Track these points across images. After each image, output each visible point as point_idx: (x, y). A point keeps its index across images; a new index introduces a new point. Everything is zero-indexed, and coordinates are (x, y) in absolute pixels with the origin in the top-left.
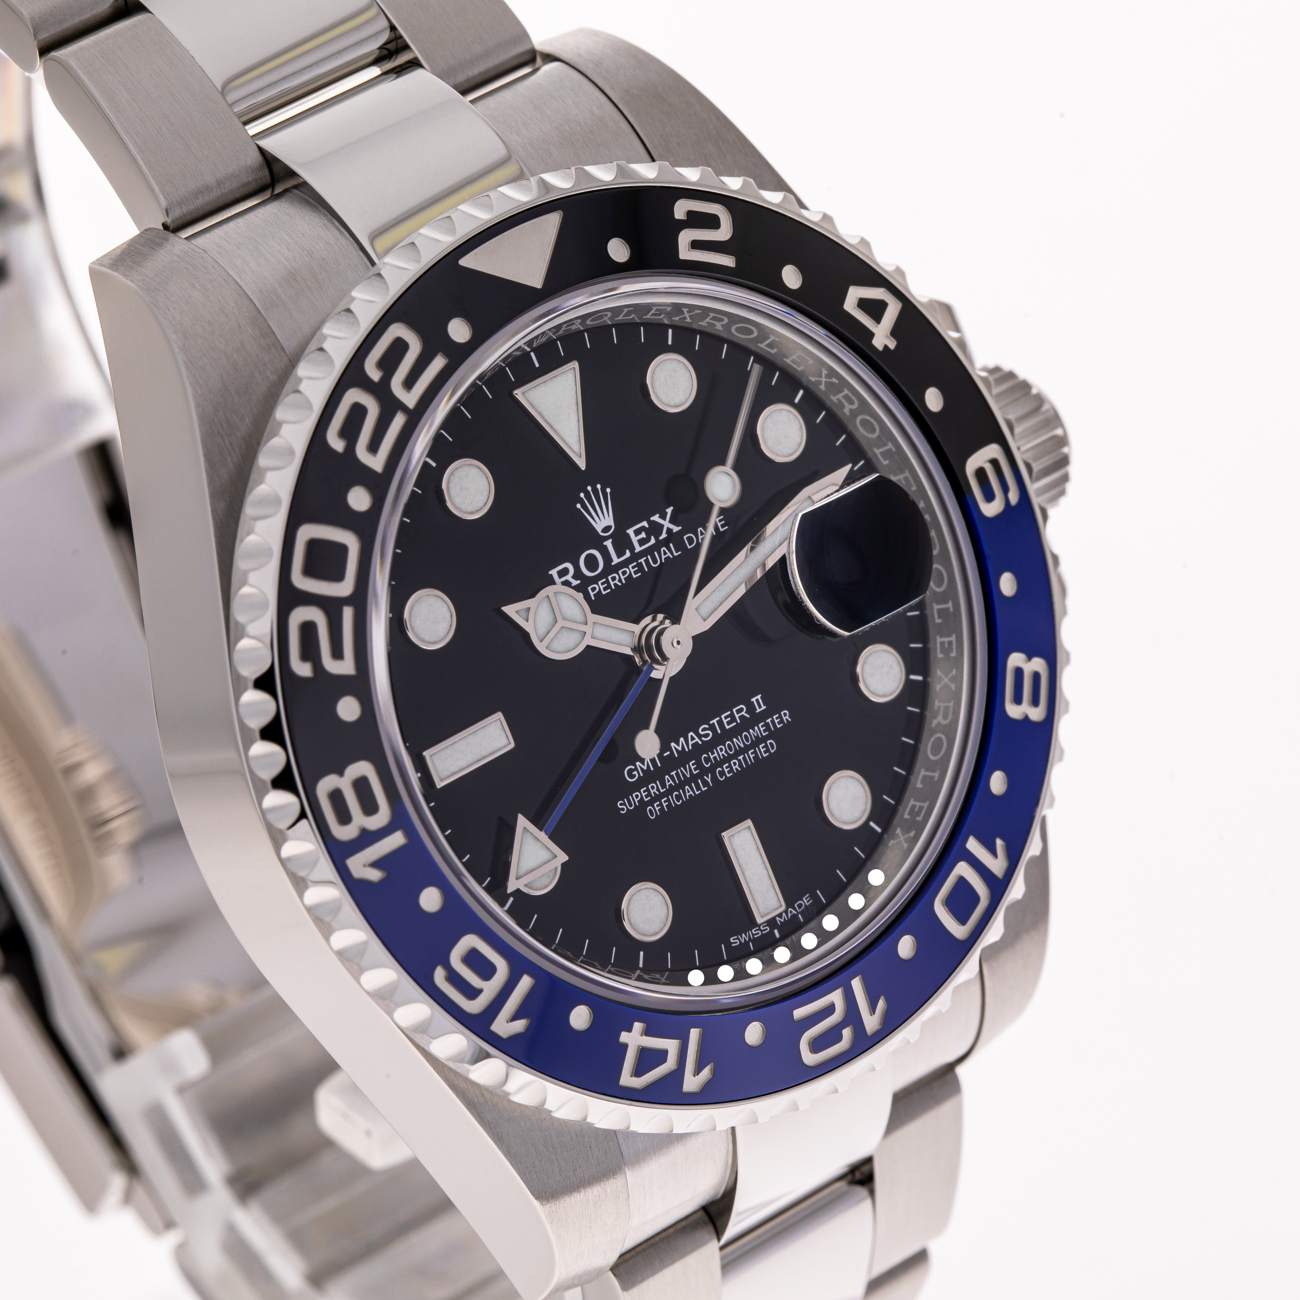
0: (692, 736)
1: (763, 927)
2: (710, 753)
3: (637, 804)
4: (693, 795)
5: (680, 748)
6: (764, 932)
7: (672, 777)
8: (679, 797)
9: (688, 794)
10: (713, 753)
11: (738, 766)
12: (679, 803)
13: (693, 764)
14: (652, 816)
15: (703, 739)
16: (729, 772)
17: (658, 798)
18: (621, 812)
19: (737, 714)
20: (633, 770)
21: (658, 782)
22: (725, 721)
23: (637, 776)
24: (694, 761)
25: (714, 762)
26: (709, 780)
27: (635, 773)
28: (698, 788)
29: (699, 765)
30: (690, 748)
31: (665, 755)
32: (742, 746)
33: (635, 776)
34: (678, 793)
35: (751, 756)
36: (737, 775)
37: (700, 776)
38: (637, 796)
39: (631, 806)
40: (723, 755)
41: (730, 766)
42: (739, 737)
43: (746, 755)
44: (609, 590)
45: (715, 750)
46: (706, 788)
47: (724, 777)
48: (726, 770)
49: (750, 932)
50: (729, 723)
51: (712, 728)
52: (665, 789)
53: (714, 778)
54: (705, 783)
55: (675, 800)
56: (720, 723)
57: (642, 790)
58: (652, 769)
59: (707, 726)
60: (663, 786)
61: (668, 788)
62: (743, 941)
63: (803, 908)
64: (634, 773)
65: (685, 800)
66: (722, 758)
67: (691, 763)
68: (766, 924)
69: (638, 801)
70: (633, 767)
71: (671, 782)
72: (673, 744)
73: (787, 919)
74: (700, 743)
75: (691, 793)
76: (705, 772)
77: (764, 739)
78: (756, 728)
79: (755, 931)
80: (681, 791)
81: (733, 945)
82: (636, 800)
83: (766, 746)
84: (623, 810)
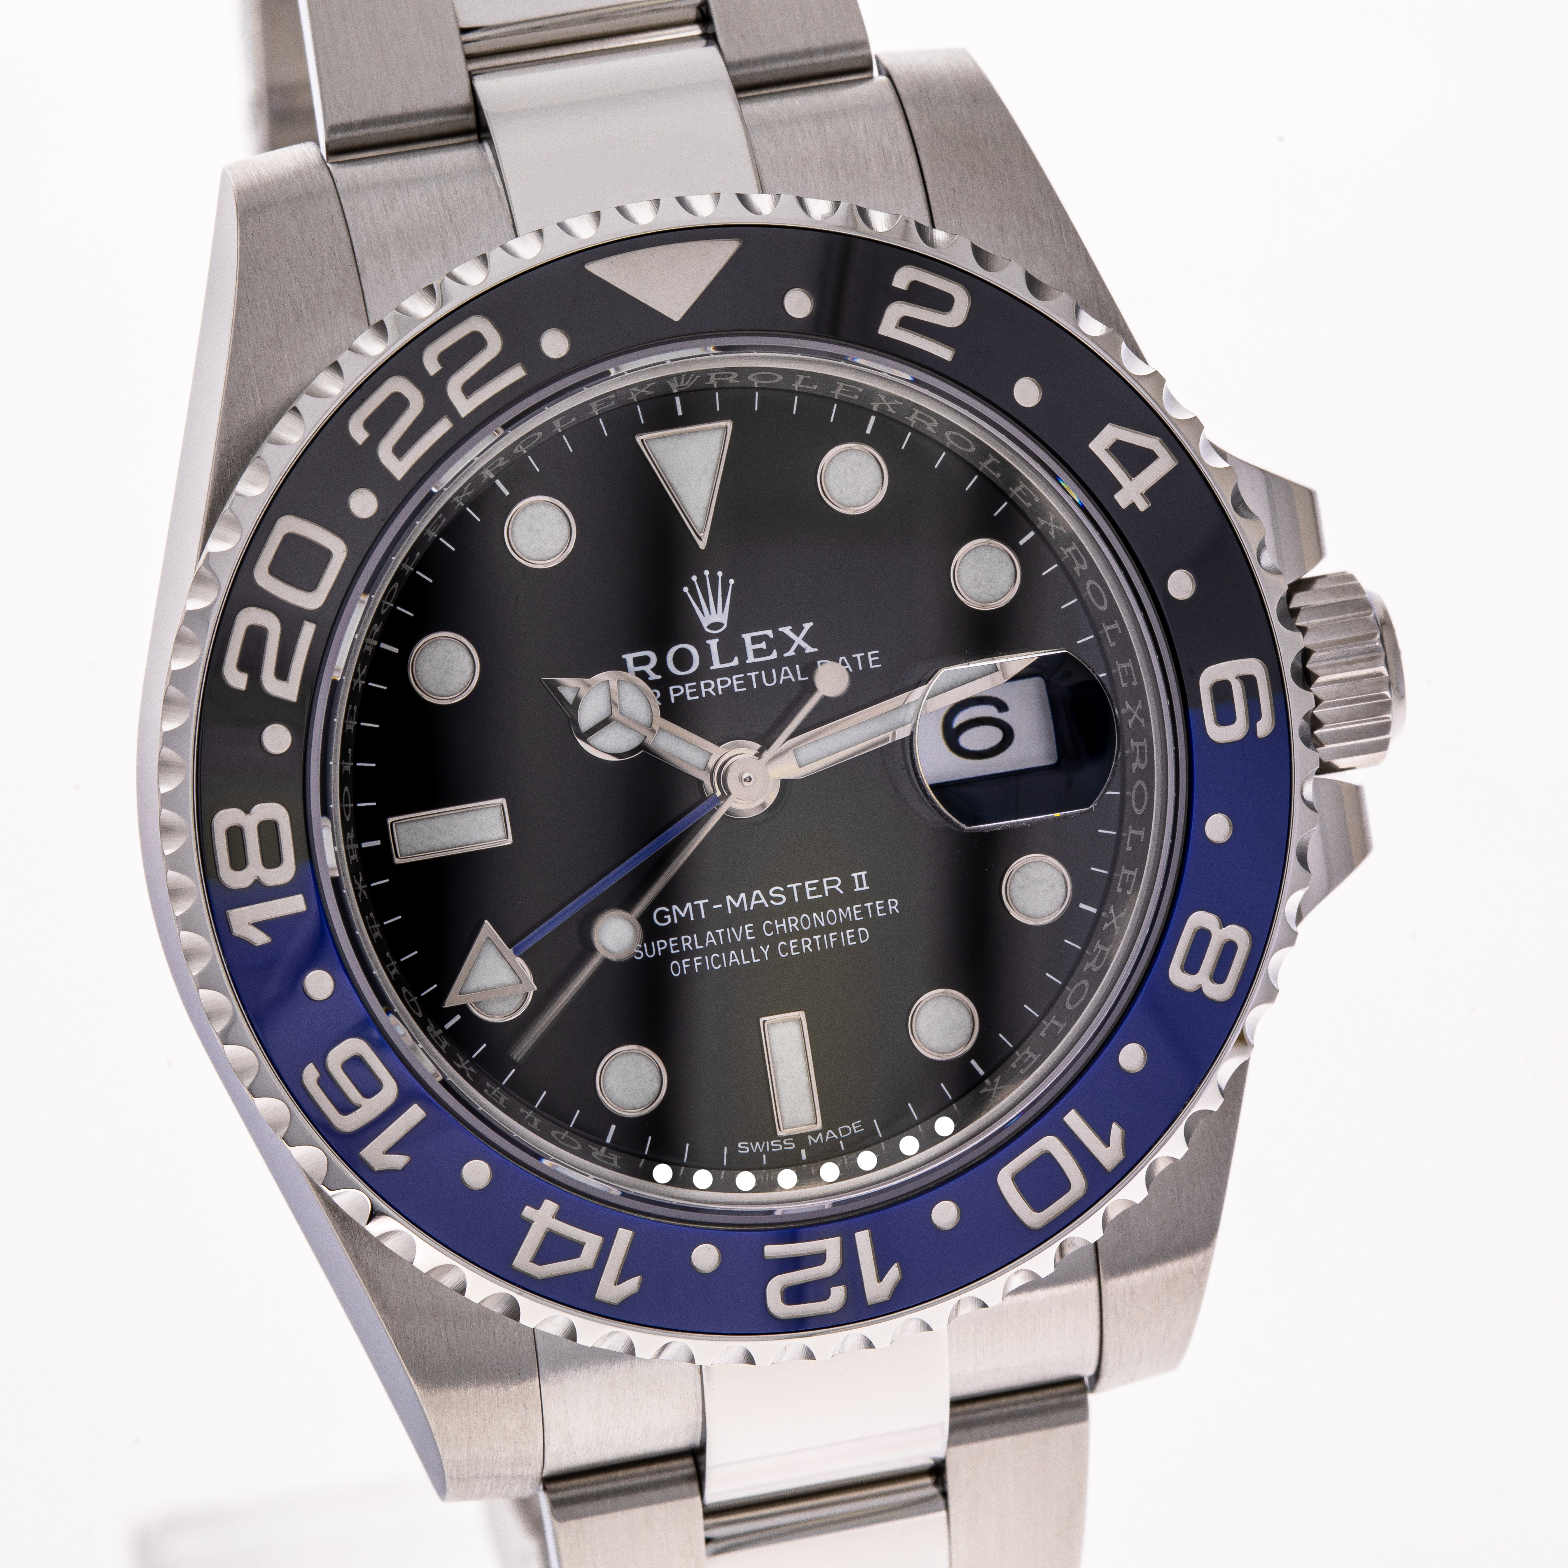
0: (757, 895)
1: (787, 1142)
2: (776, 921)
3: (660, 954)
4: (739, 964)
5: (737, 905)
6: (786, 1148)
7: (716, 936)
8: (718, 961)
9: (731, 961)
10: (780, 922)
11: (810, 946)
12: (716, 968)
14: (676, 972)
15: (772, 902)
16: (795, 951)
17: (690, 954)
18: (635, 957)
19: (828, 886)
20: (667, 913)
21: (695, 935)
22: (808, 890)
23: (670, 921)
24: (752, 925)
25: (778, 933)
26: (766, 952)
27: (668, 917)
28: (748, 957)
29: (757, 931)
30: (752, 908)
31: (715, 907)
32: (823, 924)
33: (666, 920)
34: (718, 956)
35: (832, 940)
36: (804, 957)
37: (755, 944)
38: (662, 945)
39: (650, 952)
40: (793, 927)
41: (799, 943)
42: (822, 913)
43: (825, 936)
45: (784, 920)
46: (759, 960)
47: (787, 954)
48: (792, 947)
49: (768, 1142)
50: (812, 893)
51: (789, 893)
52: (702, 947)
53: (773, 952)
54: (759, 954)
55: (712, 962)
56: (801, 890)
57: (671, 940)
58: (692, 919)
59: (782, 889)
60: (702, 941)
61: (707, 946)
62: (755, 1151)
63: (848, 1134)
64: (666, 917)
65: (725, 966)
66: (791, 931)
67: (746, 926)
68: (792, 1139)
69: (661, 951)
70: (667, 910)
71: (713, 940)
72: (729, 898)
73: (822, 1141)
74: (767, 905)
75: (737, 960)
76: (764, 941)
77: (855, 925)
78: (848, 908)
79: (774, 1143)
80: (723, 954)
81: (740, 1151)
82: (660, 949)
83: (855, 933)
84: (639, 955)
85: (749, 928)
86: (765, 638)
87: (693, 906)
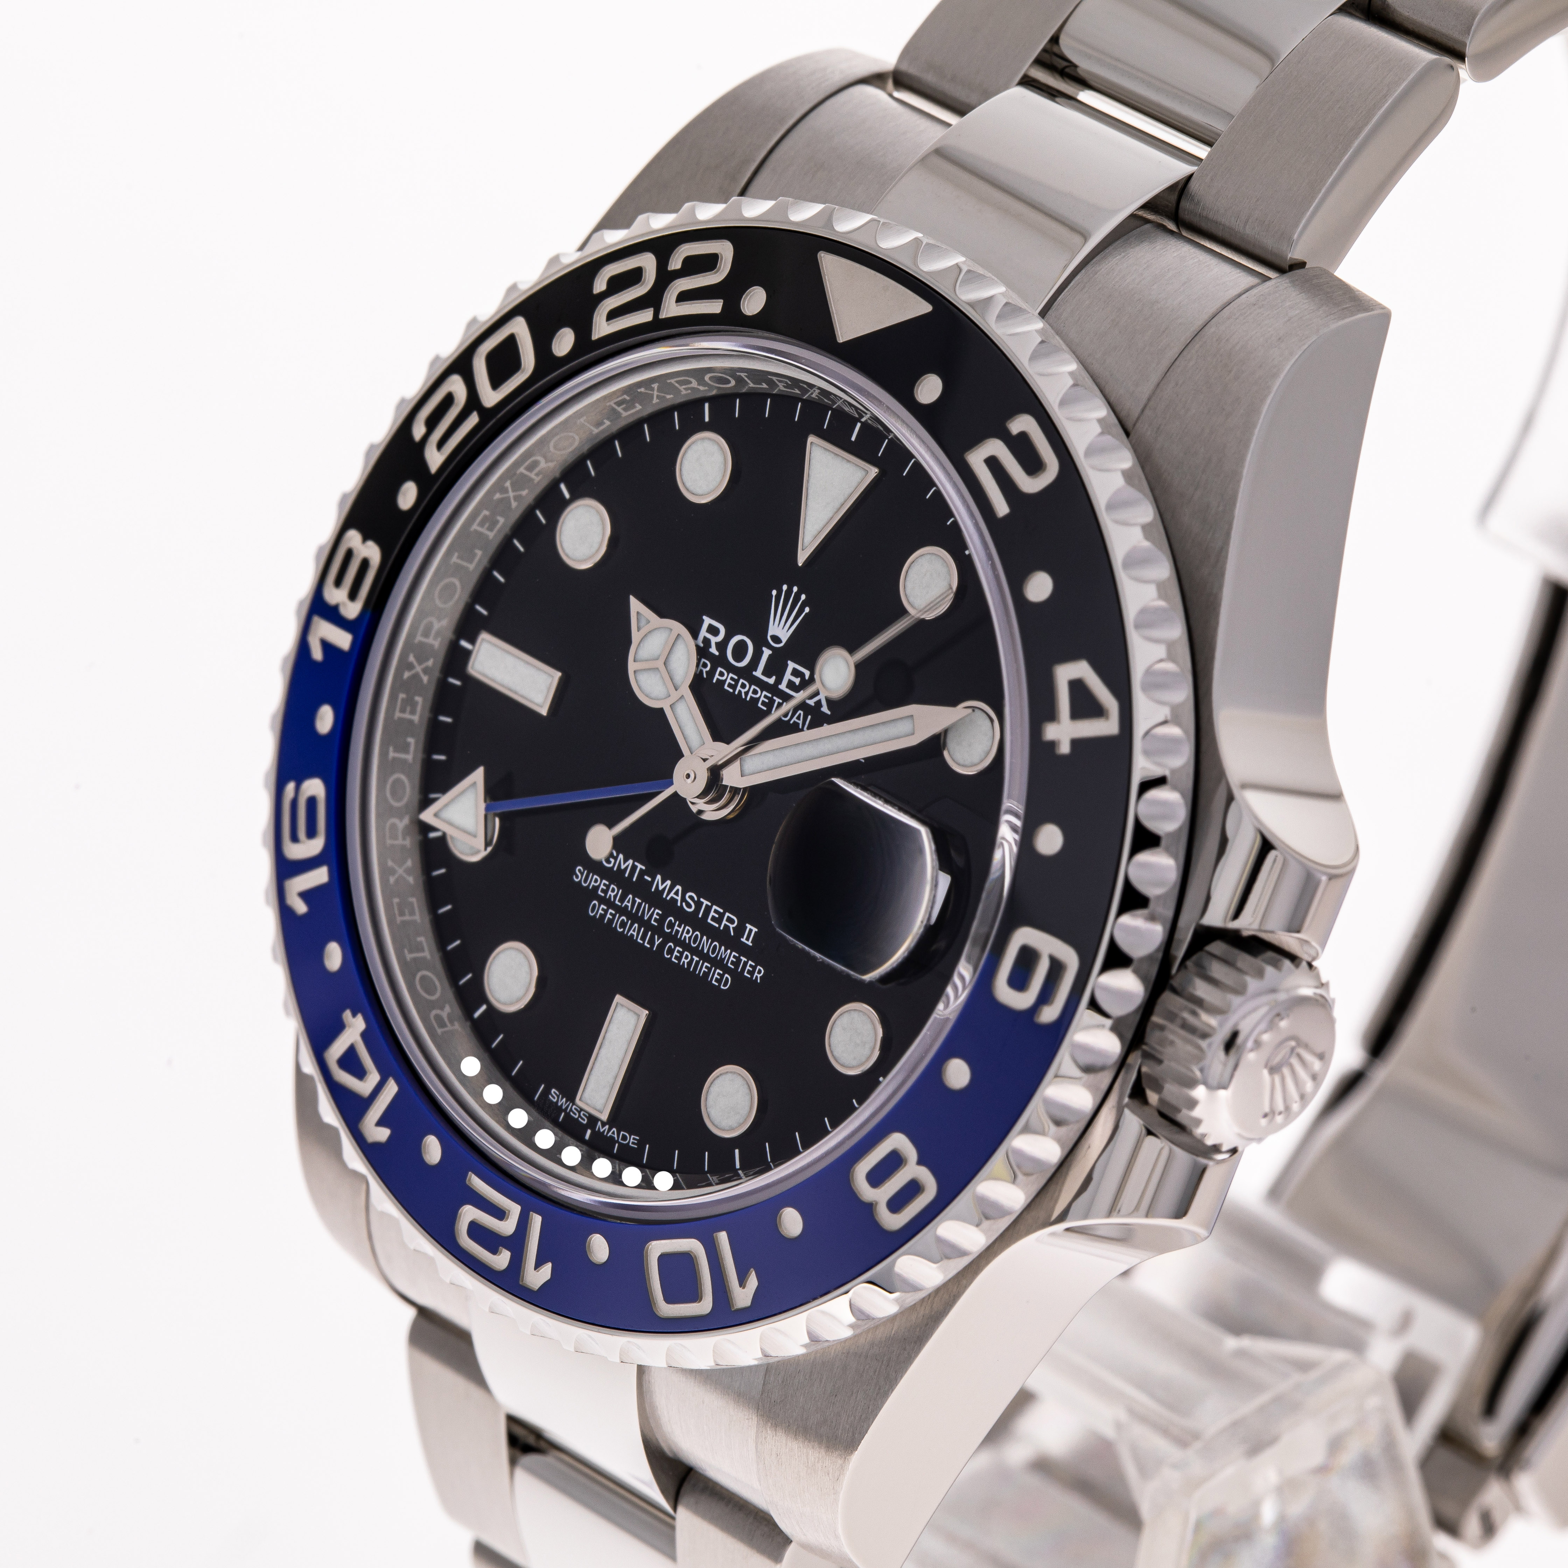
1: (583, 1114)
3: (590, 888)
4: (635, 938)
5: (661, 888)
6: (578, 1119)
7: (634, 902)
8: (623, 925)
9: (631, 932)
10: (679, 926)
11: (687, 963)
12: (618, 929)
14: (592, 912)
15: (684, 904)
16: (676, 957)
17: (610, 904)
18: (574, 877)
19: (726, 921)
20: (613, 857)
21: (621, 891)
22: (712, 913)
23: (611, 865)
24: (660, 912)
25: (673, 934)
26: (657, 943)
27: (612, 860)
28: (643, 938)
29: (661, 920)
30: (668, 898)
31: (646, 877)
32: (705, 952)
33: (610, 862)
34: (626, 921)
35: (704, 969)
36: (678, 968)
37: (654, 930)
38: (596, 881)
39: (585, 881)
40: (685, 937)
41: (681, 953)
42: (710, 940)
43: (701, 961)
44: (731, 691)
45: (683, 925)
46: (648, 946)
47: (669, 956)
48: (676, 953)
49: (570, 1104)
50: (713, 918)
51: (698, 905)
52: (620, 904)
53: (662, 946)
54: (652, 941)
55: (619, 922)
56: (708, 910)
57: (604, 881)
58: (627, 875)
59: (696, 898)
60: (622, 900)
62: (559, 1104)
63: (626, 1143)
67: (657, 911)
68: (587, 1115)
69: (593, 885)
70: (615, 854)
71: (629, 905)
72: (659, 877)
73: (605, 1134)
74: (679, 904)
75: (635, 934)
76: (662, 934)
77: (726, 969)
78: (729, 951)
79: (573, 1108)
80: (630, 922)
81: (550, 1096)
82: (593, 883)
83: (722, 976)
84: (577, 877)
85: (658, 914)
86: (801, 675)
87: (633, 864)
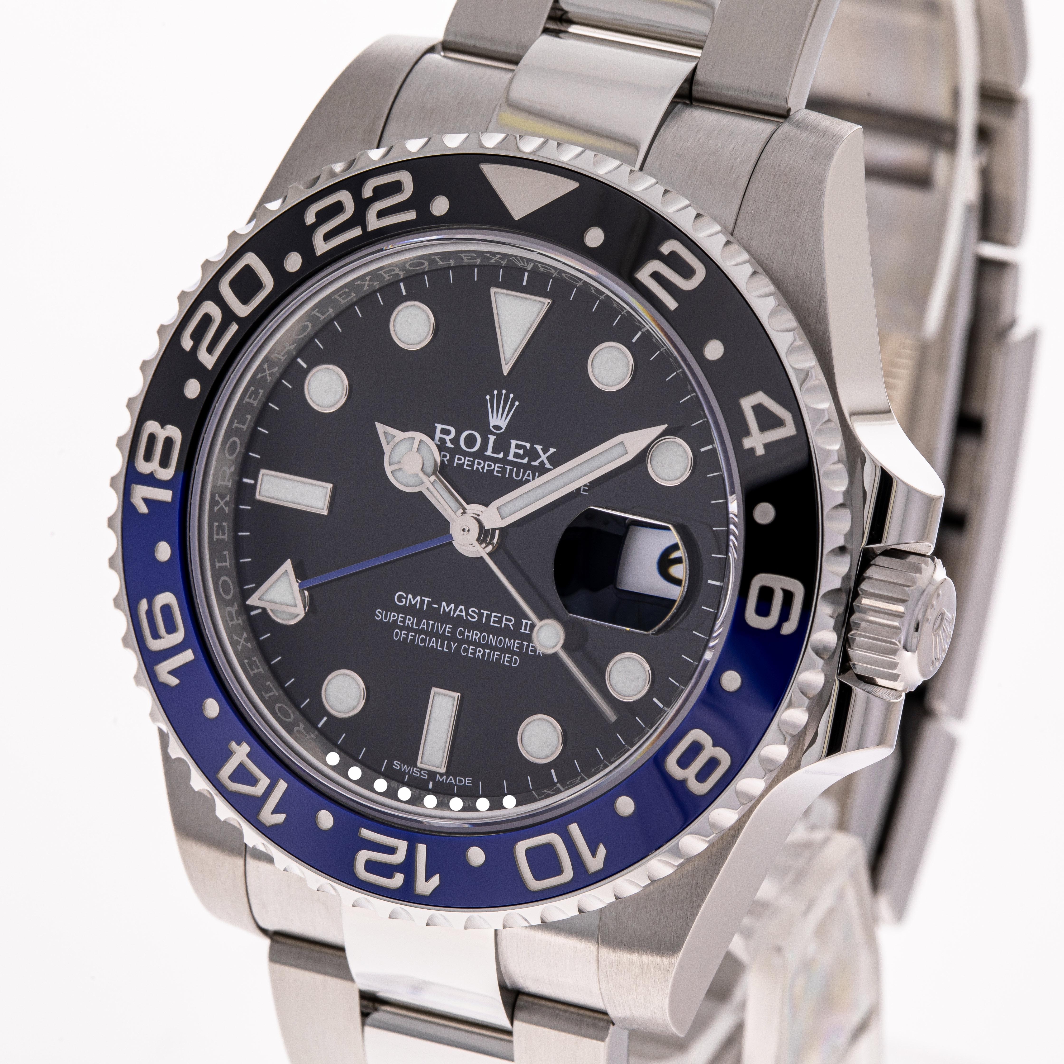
0: (461, 609)
1: (424, 773)
2: (467, 630)
3: (391, 622)
4: (435, 648)
5: (447, 610)
6: (421, 776)
7: (428, 624)
8: (423, 641)
9: (431, 644)
10: (469, 632)
11: (481, 655)
12: (420, 644)
13: (449, 628)
14: (396, 637)
15: (469, 617)
16: (471, 653)
17: (409, 629)
18: (376, 617)
19: (505, 621)
20: (404, 598)
21: (416, 619)
22: (493, 618)
23: (404, 603)
24: (451, 626)
25: (465, 638)
26: (453, 647)
27: (404, 600)
28: (442, 646)
29: (453, 631)
30: (455, 616)
31: (434, 606)
32: (494, 644)
33: (402, 602)
34: (425, 638)
35: (495, 656)
36: (475, 660)
37: (449, 639)
38: (394, 616)
39: (386, 618)
40: (475, 639)
41: (475, 650)
42: (496, 637)
43: (492, 652)
44: (470, 469)
45: (471, 631)
46: (447, 651)
47: (466, 654)
48: (470, 651)
49: (412, 768)
50: (494, 622)
51: (480, 615)
52: (417, 628)
53: (458, 649)
54: (449, 647)
55: (420, 640)
56: (489, 617)
57: (400, 615)
58: (418, 607)
59: (477, 611)
60: (418, 624)
61: (420, 628)
62: (403, 770)
63: (463, 784)
64: (402, 599)
66: (473, 640)
67: (448, 626)
68: (427, 772)
69: (392, 620)
70: (405, 595)
71: (425, 626)
72: (444, 603)
73: (444, 781)
74: (465, 618)
75: (435, 645)
76: (455, 640)
77: (513, 653)
78: (512, 641)
79: (416, 770)
80: (428, 638)
81: (394, 766)
82: (392, 618)
83: (511, 658)
84: (378, 617)
86: (524, 447)
87: (421, 599)
